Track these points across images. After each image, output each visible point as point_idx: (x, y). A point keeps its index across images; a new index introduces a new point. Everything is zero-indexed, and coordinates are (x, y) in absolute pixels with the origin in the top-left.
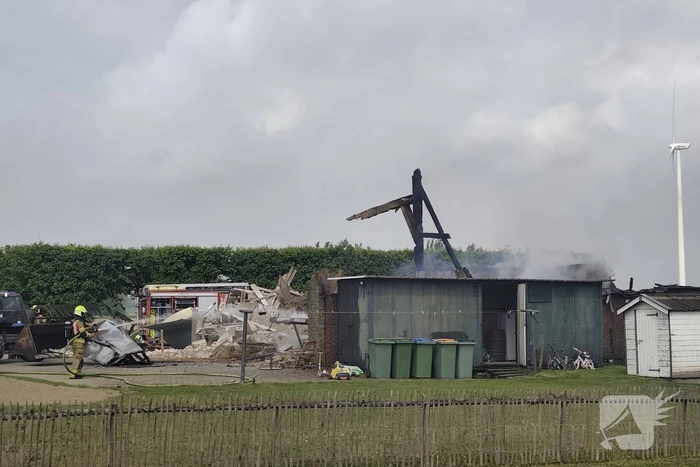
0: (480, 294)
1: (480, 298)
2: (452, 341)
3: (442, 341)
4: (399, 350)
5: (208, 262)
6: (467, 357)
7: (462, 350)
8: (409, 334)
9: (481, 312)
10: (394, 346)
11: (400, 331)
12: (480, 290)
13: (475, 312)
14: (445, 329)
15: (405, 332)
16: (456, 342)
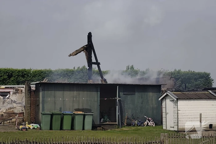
0: (99, 91)
1: (99, 93)
2: (81, 113)
3: (76, 113)
4: (54, 117)
5: (18, 76)
6: (89, 120)
7: (86, 117)
8: (62, 109)
9: (99, 99)
10: (52, 115)
11: (58, 108)
12: (99, 89)
13: (96, 99)
14: (81, 107)
15: (61, 108)
16: (84, 113)
